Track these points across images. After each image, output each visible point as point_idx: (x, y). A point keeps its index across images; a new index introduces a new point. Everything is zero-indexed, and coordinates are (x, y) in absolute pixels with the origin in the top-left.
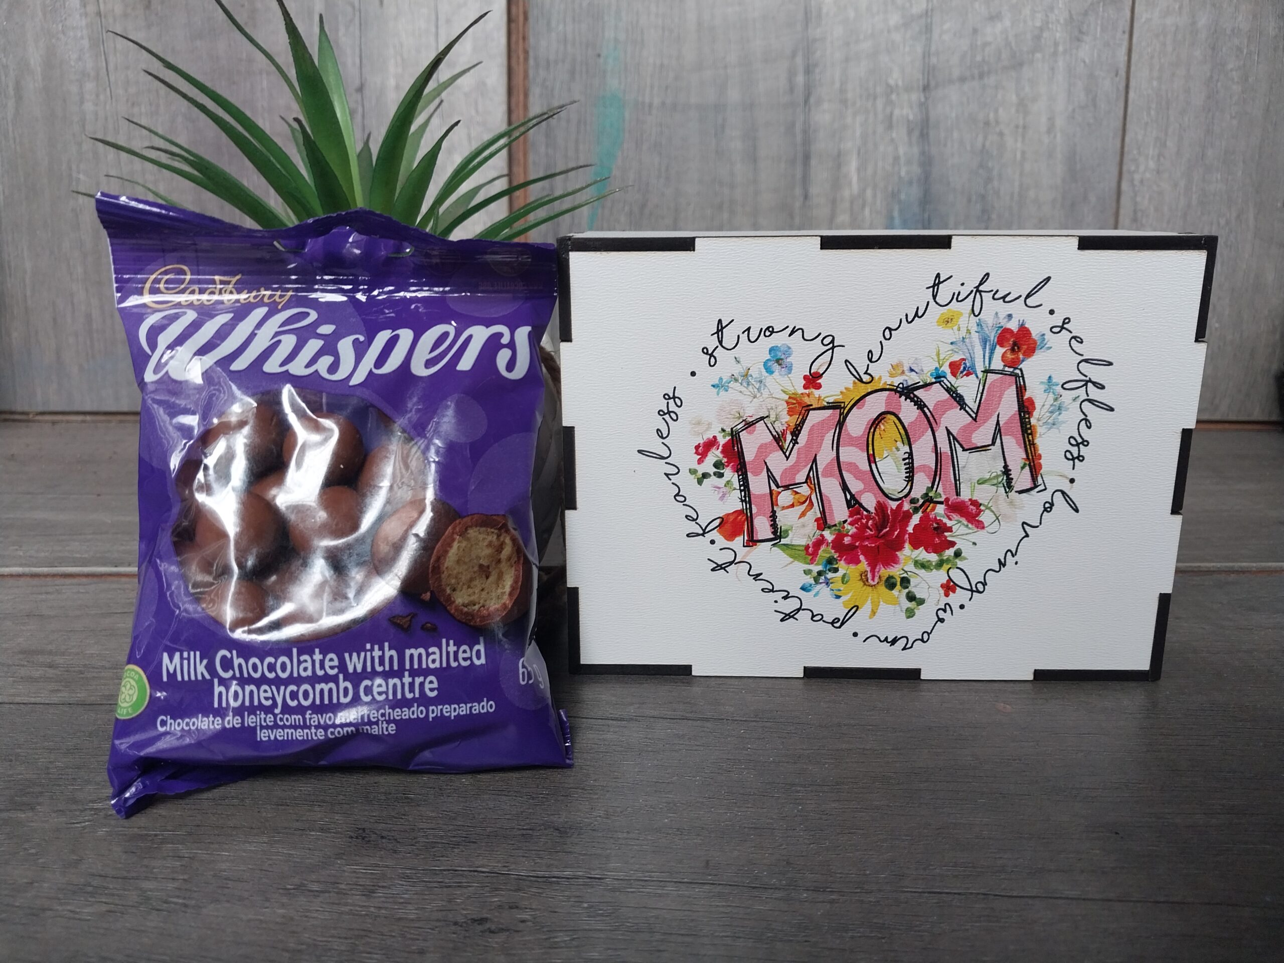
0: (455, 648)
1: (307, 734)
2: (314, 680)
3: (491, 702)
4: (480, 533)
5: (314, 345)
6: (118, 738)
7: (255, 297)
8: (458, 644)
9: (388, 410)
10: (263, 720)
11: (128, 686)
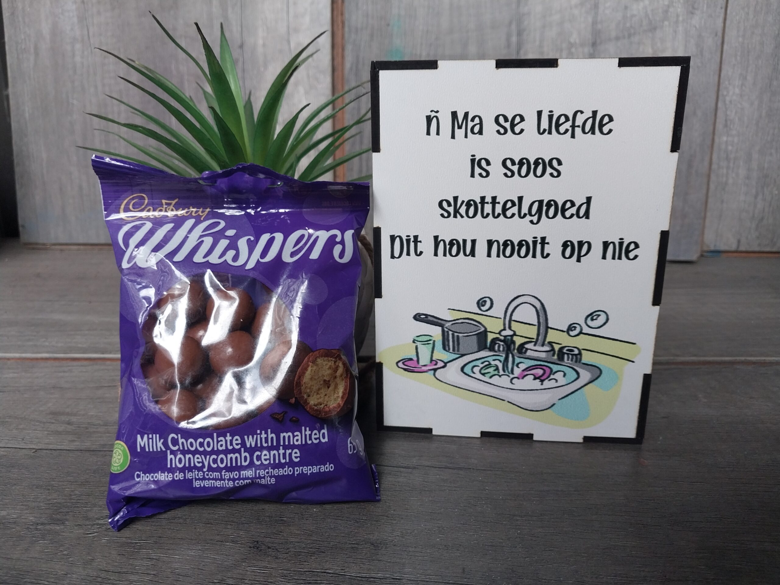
0: (310, 432)
1: (223, 483)
2: (226, 452)
3: (332, 465)
4: (324, 361)
5: (223, 243)
6: (113, 485)
7: (187, 213)
8: (311, 430)
9: (268, 284)
10: (196, 475)
11: (117, 454)
